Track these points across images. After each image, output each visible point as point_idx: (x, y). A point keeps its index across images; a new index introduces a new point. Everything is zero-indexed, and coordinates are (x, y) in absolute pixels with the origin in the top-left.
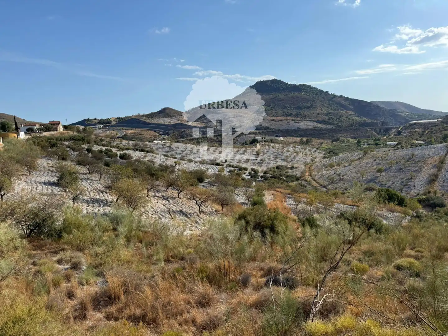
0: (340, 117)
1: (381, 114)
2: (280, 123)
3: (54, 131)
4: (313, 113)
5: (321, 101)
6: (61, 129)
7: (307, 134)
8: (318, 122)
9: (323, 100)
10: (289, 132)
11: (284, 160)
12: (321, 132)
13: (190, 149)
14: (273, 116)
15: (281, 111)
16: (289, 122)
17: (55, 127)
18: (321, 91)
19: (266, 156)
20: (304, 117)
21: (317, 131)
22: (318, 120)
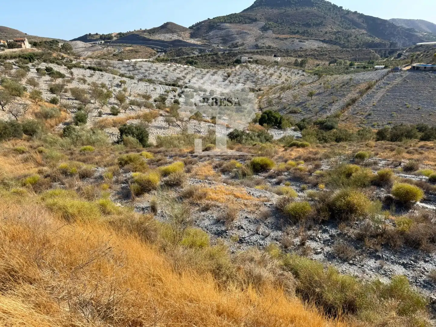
0: (349, 36)
2: (285, 41)
3: (18, 47)
4: (321, 31)
5: (332, 18)
6: (27, 46)
7: (307, 55)
8: (324, 41)
9: (336, 16)
11: (254, 82)
12: (321, 53)
13: (155, 69)
14: (279, 33)
15: (288, 28)
16: (293, 41)
17: (19, 43)
18: (335, 6)
19: (237, 78)
20: (311, 36)
21: (317, 51)
22: (324, 40)
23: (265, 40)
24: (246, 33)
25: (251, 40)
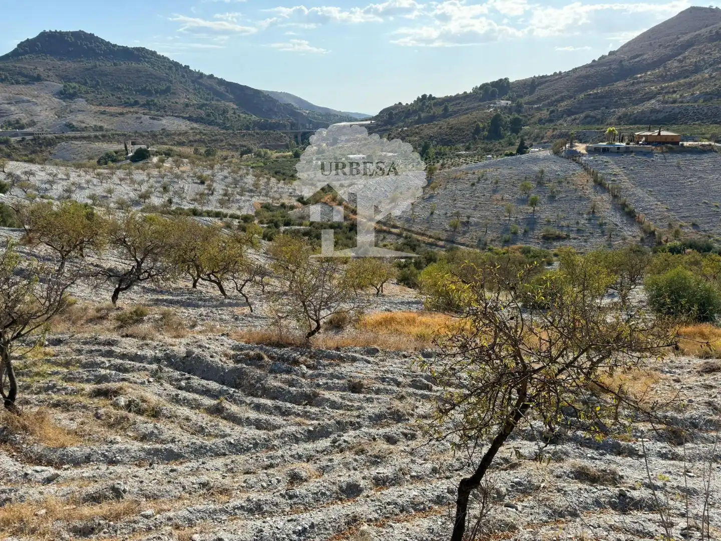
0: (224, 112)
1: (276, 110)
2: (121, 118)
4: (176, 103)
5: (181, 83)
7: (190, 141)
8: (190, 119)
9: (183, 80)
10: (156, 136)
14: (101, 104)
15: (112, 95)
16: (140, 118)
20: (164, 110)
21: (205, 134)
22: (190, 117)
23: (80, 117)
24: (29, 101)
25: (47, 116)
